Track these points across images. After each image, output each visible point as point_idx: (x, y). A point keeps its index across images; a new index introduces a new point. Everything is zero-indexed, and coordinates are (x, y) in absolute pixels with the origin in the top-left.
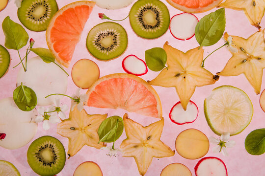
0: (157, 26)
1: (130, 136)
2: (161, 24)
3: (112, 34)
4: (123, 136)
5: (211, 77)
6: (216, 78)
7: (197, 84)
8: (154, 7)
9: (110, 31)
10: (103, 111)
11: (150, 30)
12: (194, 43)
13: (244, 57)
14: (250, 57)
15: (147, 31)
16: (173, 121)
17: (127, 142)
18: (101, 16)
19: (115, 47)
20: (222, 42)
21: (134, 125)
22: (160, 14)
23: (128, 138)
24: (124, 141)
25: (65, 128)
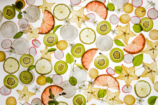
0: (119, 58)
1: (108, 96)
2: (121, 57)
3: (104, 60)
4: (106, 96)
5: (137, 77)
6: (139, 78)
7: (132, 79)
8: (118, 51)
9: (103, 59)
10: (99, 87)
11: (117, 59)
12: (132, 65)
13: (149, 71)
14: (151, 71)
15: (116, 60)
16: (123, 92)
17: (107, 98)
18: (100, 54)
19: (104, 65)
20: (141, 65)
21: (110, 92)
22: (121, 54)
23: (107, 97)
24: (106, 98)
25: (86, 92)
